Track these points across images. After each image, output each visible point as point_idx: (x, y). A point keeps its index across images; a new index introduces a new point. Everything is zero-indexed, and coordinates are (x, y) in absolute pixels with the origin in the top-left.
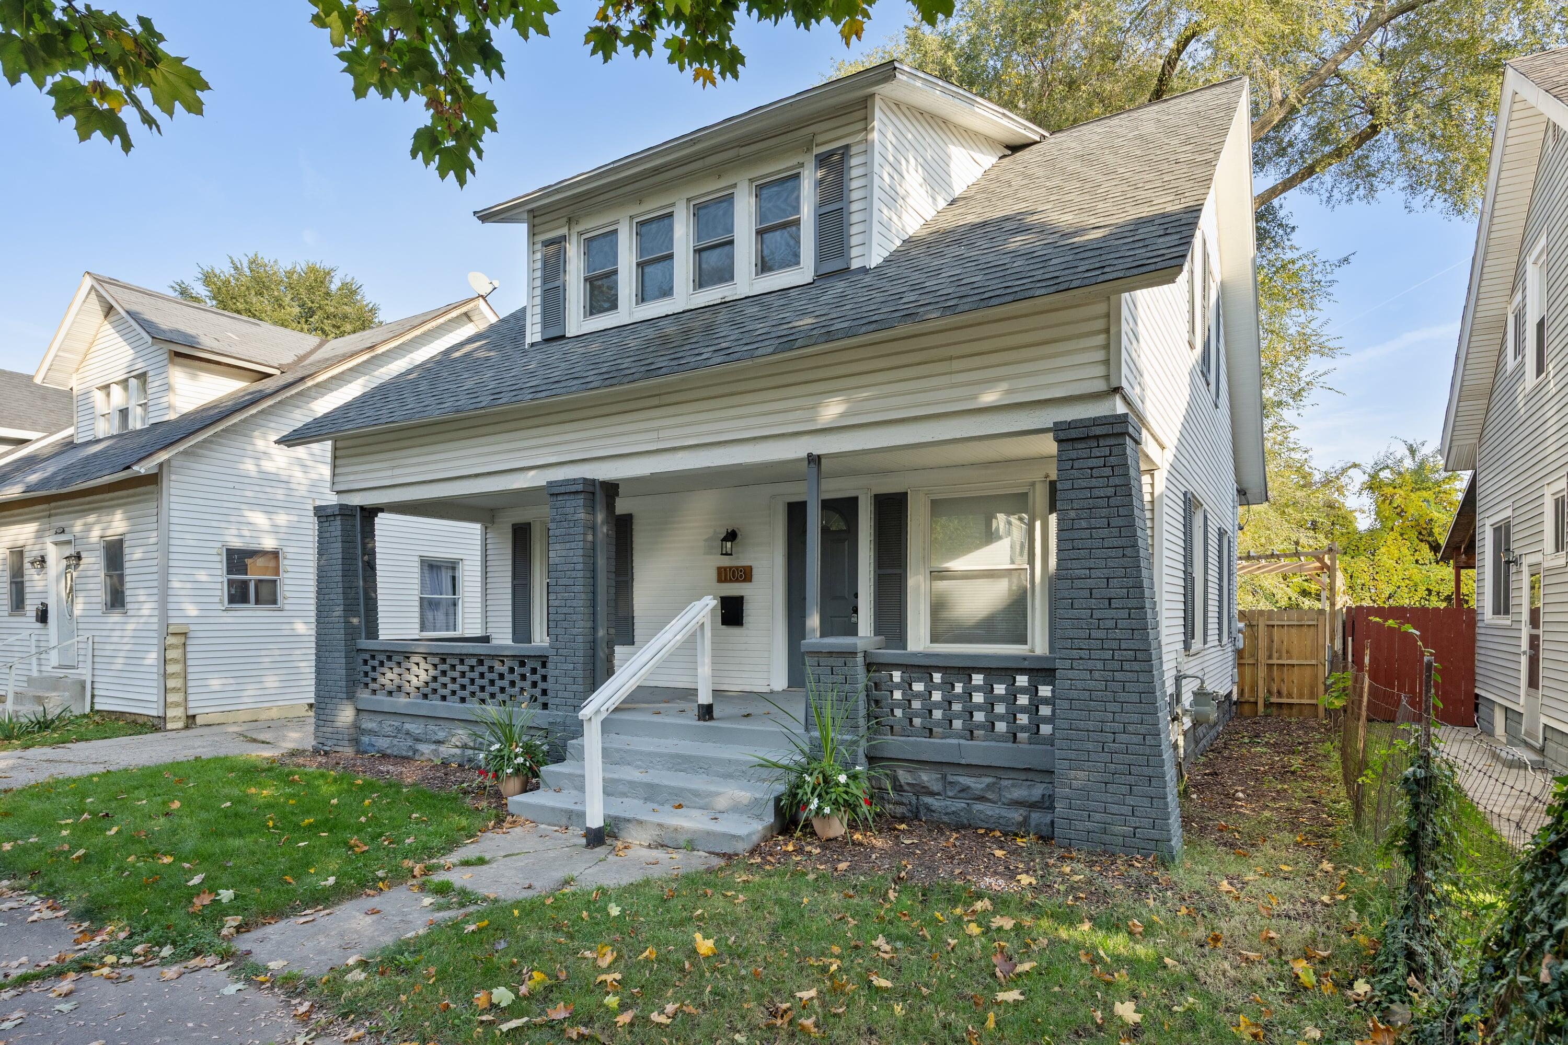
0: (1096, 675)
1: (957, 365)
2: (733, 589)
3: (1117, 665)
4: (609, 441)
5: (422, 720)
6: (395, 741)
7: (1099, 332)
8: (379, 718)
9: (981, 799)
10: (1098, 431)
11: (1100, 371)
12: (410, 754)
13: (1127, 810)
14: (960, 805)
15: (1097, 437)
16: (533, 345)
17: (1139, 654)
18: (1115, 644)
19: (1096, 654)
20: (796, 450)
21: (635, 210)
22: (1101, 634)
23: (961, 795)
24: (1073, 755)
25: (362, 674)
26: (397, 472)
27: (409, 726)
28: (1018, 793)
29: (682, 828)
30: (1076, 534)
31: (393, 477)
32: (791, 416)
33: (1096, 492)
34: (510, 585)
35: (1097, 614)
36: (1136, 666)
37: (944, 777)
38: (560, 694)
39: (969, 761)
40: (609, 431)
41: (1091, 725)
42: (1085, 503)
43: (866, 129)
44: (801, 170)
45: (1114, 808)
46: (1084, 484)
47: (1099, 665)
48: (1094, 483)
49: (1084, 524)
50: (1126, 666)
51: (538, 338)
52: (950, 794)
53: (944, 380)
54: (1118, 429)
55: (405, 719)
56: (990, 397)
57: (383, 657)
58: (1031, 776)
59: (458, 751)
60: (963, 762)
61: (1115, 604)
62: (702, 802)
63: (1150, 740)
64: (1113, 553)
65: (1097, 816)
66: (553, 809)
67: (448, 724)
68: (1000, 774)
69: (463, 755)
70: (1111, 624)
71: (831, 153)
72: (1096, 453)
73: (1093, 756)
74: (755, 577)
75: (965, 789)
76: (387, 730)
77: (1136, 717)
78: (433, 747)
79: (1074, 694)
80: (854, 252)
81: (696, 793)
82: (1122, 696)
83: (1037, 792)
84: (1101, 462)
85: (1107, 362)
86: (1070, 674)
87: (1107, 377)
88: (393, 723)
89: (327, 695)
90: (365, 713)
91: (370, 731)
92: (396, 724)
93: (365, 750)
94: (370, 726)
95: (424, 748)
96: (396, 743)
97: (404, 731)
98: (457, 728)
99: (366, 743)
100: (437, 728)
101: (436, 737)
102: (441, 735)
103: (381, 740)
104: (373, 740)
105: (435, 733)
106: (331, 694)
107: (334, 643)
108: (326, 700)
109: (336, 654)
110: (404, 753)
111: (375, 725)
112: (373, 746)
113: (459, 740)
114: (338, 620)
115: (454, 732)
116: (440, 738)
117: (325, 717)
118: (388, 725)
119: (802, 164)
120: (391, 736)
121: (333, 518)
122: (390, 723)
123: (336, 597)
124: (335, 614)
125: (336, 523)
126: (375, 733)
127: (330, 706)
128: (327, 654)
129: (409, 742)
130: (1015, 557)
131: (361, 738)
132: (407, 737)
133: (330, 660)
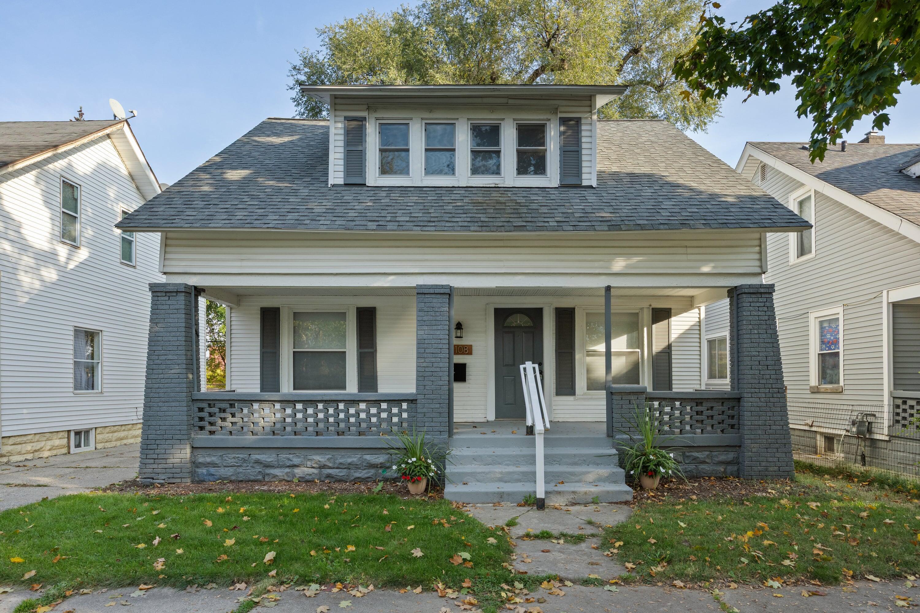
0: (762, 400)
1: (690, 250)
2: (459, 359)
3: (770, 395)
4: (464, 264)
5: (273, 451)
6: (240, 470)
7: (756, 246)
8: (220, 453)
9: (704, 462)
10: (762, 290)
11: (757, 263)
12: (260, 477)
13: (775, 459)
14: (692, 467)
15: (761, 293)
16: (333, 186)
17: (780, 390)
18: (770, 386)
19: (762, 390)
20: (601, 283)
21: (427, 115)
22: (764, 381)
23: (694, 461)
24: (752, 437)
25: (197, 419)
26: (245, 263)
27: (256, 456)
28: (722, 458)
29: (590, 492)
30: (753, 336)
31: (241, 267)
32: (596, 264)
33: (761, 318)
34: (259, 352)
35: (762, 372)
36: (779, 395)
37: (684, 454)
38: (426, 424)
39: (698, 444)
41: (760, 423)
42: (756, 322)
43: (591, 112)
44: (548, 123)
45: (771, 459)
46: (756, 314)
47: (763, 395)
48: (760, 313)
49: (756, 332)
50: (775, 395)
51: (341, 181)
52: (687, 462)
53: (684, 257)
55: (252, 451)
56: (706, 269)
57: (223, 405)
58: (727, 449)
59: (315, 471)
60: (695, 445)
61: (770, 368)
62: (577, 478)
63: (785, 427)
64: (767, 345)
65: (764, 464)
66: (487, 494)
67: (303, 452)
68: (711, 449)
69: (320, 473)
70: (768, 377)
71: (571, 119)
72: (760, 300)
73: (762, 437)
74: (473, 352)
75: (695, 458)
76: (231, 461)
77: (779, 418)
78: (287, 470)
79: (753, 409)
80: (584, 176)
81: (573, 474)
82: (773, 409)
83: (730, 456)
84: (762, 304)
85: (760, 260)
86: (751, 399)
87: (761, 267)
88: (237, 456)
89: (160, 437)
90: (203, 450)
91: (209, 463)
92: (241, 456)
93: (202, 479)
94: (208, 460)
95: (277, 472)
96: (241, 470)
97: (253, 461)
98: (314, 454)
99: (203, 474)
100: (291, 456)
101: (291, 463)
102: (296, 461)
103: (223, 470)
104: (212, 470)
105: (289, 459)
106: (166, 437)
107: (172, 395)
108: (158, 442)
109: (174, 404)
110: (252, 478)
111: (214, 459)
112: (213, 475)
113: (316, 463)
114: (177, 376)
115: (310, 457)
116: (295, 463)
117: (155, 456)
118: (231, 458)
119: (549, 120)
120: (235, 466)
121: (175, 294)
122: (234, 455)
123: (176, 357)
124: (173, 371)
125: (178, 298)
126: (214, 465)
127: (163, 447)
128: (160, 404)
129: (258, 469)
130: (629, 345)
131: (199, 470)
132: (255, 465)
133: (165, 409)
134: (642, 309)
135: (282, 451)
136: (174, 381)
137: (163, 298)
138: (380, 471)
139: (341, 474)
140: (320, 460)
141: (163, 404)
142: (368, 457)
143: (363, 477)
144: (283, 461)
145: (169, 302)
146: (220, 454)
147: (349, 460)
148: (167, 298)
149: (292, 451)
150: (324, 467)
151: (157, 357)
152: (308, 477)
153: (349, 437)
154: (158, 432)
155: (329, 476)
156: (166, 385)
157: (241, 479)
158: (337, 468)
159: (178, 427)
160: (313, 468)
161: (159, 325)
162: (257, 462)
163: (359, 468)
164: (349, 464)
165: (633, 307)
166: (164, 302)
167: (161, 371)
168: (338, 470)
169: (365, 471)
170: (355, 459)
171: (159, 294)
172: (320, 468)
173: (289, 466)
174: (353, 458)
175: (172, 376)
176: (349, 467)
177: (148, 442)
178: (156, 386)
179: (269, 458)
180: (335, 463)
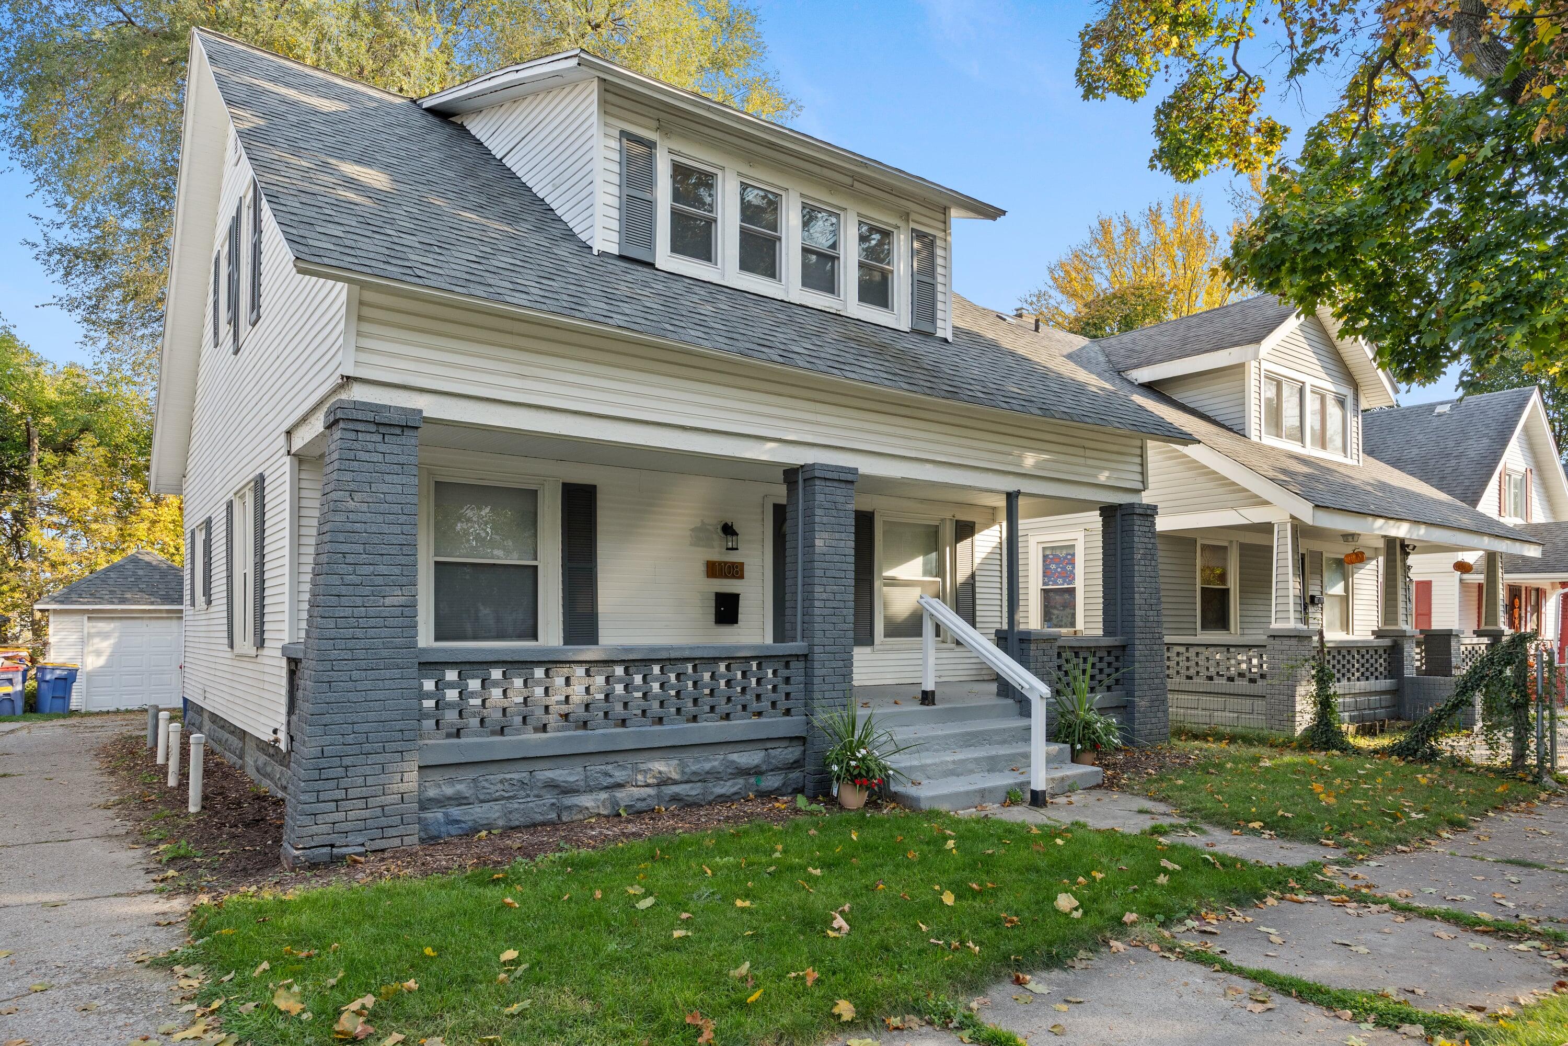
1: (1089, 453)
2: (728, 586)
5: (578, 760)
6: (514, 805)
7: (1139, 455)
8: (471, 774)
12: (553, 816)
21: (745, 170)
26: (528, 384)
27: (544, 774)
29: (1066, 776)
32: (912, 443)
40: (867, 426)
44: (895, 231)
45: (1153, 721)
51: (614, 249)
53: (1082, 460)
54: (1149, 512)
55: (537, 765)
59: (651, 792)
65: (1148, 726)
67: (632, 758)
69: (660, 795)
71: (923, 234)
74: (746, 574)
76: (496, 789)
78: (604, 795)
80: (939, 323)
81: (1024, 756)
85: (1143, 473)
87: (1143, 482)
88: (508, 776)
89: (356, 749)
90: (441, 770)
91: (449, 798)
92: (515, 776)
93: (436, 833)
94: (449, 791)
95: (587, 801)
96: (516, 806)
97: (539, 784)
98: (649, 760)
99: (437, 820)
100: (610, 767)
101: (611, 781)
102: (619, 775)
103: (478, 810)
104: (455, 812)
105: (607, 774)
106: (367, 747)
107: (385, 653)
108: (347, 761)
109: (387, 674)
110: (539, 818)
111: (460, 787)
112: (458, 822)
113: (654, 777)
114: (398, 611)
115: (643, 767)
116: (619, 780)
117: (341, 794)
118: (494, 781)
119: (898, 228)
120: (504, 798)
121: (398, 431)
122: (502, 776)
123: (397, 570)
124: (388, 601)
125: (404, 440)
126: (460, 800)
127: (360, 770)
128: (356, 675)
129: (549, 798)
130: (926, 572)
131: (428, 815)
132: (543, 792)
133: (368, 684)
134: (943, 520)
135: (593, 759)
136: (390, 622)
137: (368, 437)
138: (752, 780)
139: (694, 793)
140: (661, 769)
141: (363, 673)
142: (735, 757)
143: (728, 793)
144: (597, 779)
145: (382, 448)
146: (471, 776)
147: (707, 766)
148: (378, 438)
149: (611, 758)
150: (664, 782)
151: (350, 568)
152: (640, 805)
153: (705, 724)
154: (350, 739)
155: (675, 798)
156: (371, 632)
157: (517, 823)
158: (687, 782)
159: (399, 725)
160: (648, 786)
161: (357, 497)
162: (552, 785)
163: (721, 779)
164: (708, 773)
165: (930, 517)
166: (370, 447)
167: (359, 601)
168: (688, 786)
169: (729, 783)
170: (716, 763)
171: (360, 427)
172: (658, 785)
173: (607, 788)
174: (713, 762)
175: (386, 612)
176: (703, 778)
177: (323, 763)
178: (349, 633)
179: (570, 774)
180: (683, 773)
